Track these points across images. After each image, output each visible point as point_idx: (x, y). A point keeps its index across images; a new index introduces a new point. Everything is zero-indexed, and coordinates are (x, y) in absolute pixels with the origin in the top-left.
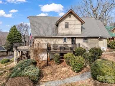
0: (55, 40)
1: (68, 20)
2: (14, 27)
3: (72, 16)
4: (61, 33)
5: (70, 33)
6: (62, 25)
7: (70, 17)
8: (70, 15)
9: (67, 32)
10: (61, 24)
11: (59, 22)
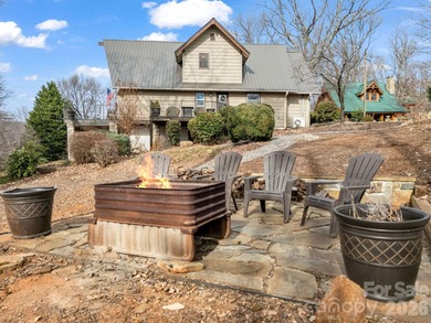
0: (172, 98)
1: (206, 46)
2: (52, 86)
3: (218, 38)
4: (189, 81)
5: (214, 82)
6: (192, 60)
7: (213, 39)
8: (212, 35)
9: (205, 80)
10: (188, 56)
11: (184, 51)
